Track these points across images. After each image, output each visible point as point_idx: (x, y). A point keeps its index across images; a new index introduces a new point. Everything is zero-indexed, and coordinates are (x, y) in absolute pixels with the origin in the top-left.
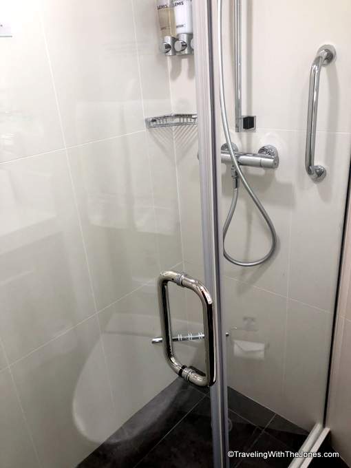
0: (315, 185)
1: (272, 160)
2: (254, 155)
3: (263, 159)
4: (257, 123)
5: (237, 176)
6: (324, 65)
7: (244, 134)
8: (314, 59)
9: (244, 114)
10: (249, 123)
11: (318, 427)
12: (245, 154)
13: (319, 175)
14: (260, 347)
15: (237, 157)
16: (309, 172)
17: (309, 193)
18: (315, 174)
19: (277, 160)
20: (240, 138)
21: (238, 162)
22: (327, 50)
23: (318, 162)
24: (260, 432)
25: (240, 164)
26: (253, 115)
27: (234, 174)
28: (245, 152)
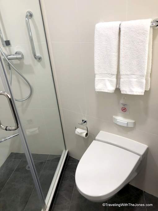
0: (39, 63)
1: (21, 56)
2: (14, 55)
3: (17, 56)
4: (11, 42)
5: (9, 65)
6: (30, 18)
7: (7, 48)
8: (25, 16)
9: (5, 40)
10: (8, 43)
11: (64, 151)
12: (10, 55)
13: (40, 59)
14: (37, 129)
15: (7, 57)
16: (36, 58)
17: (38, 67)
18: (38, 59)
19: (22, 55)
20: (6, 50)
21: (8, 59)
22: (29, 13)
23: (38, 54)
24: (45, 162)
25: (9, 59)
26: (8, 40)
27: (7, 64)
28: (9, 54)
